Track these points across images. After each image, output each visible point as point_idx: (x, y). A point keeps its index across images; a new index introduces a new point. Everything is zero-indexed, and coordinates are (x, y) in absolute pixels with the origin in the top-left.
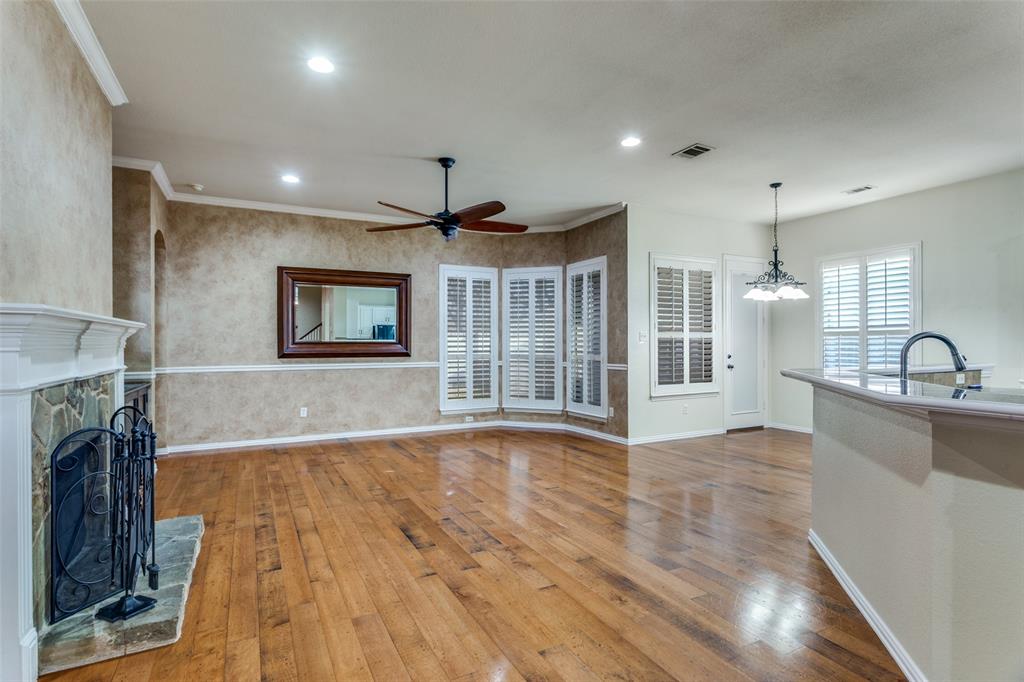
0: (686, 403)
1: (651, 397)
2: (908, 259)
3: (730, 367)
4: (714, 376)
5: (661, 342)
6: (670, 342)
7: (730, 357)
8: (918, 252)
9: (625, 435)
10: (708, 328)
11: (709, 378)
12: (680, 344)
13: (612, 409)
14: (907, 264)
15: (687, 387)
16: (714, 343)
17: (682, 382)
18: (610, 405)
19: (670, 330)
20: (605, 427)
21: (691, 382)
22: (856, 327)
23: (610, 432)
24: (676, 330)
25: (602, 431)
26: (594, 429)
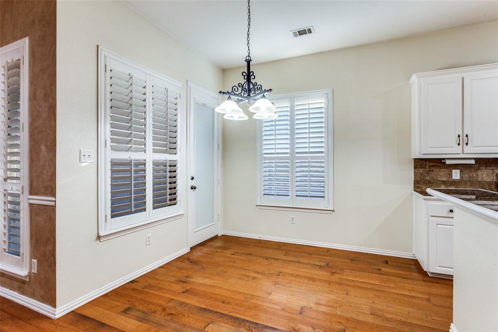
0: (149, 232)
1: (99, 237)
2: (324, 101)
3: (193, 188)
4: (178, 199)
5: (114, 163)
6: (129, 164)
7: (193, 178)
8: (330, 96)
9: (53, 303)
10: (173, 149)
11: (173, 201)
12: (142, 167)
13: (35, 261)
14: (323, 105)
15: (151, 214)
16: (178, 165)
17: (145, 210)
18: (33, 256)
19: (128, 150)
20: (26, 286)
21: (154, 208)
22: (288, 153)
23: (33, 296)
24: (136, 151)
25: (23, 293)
26: (12, 288)
